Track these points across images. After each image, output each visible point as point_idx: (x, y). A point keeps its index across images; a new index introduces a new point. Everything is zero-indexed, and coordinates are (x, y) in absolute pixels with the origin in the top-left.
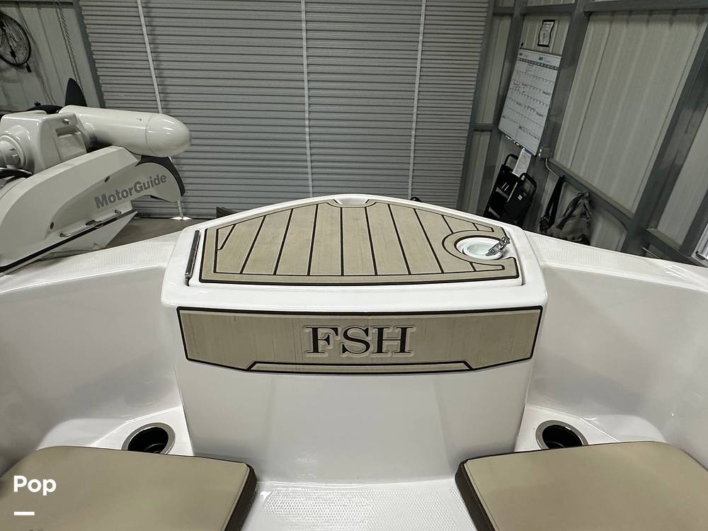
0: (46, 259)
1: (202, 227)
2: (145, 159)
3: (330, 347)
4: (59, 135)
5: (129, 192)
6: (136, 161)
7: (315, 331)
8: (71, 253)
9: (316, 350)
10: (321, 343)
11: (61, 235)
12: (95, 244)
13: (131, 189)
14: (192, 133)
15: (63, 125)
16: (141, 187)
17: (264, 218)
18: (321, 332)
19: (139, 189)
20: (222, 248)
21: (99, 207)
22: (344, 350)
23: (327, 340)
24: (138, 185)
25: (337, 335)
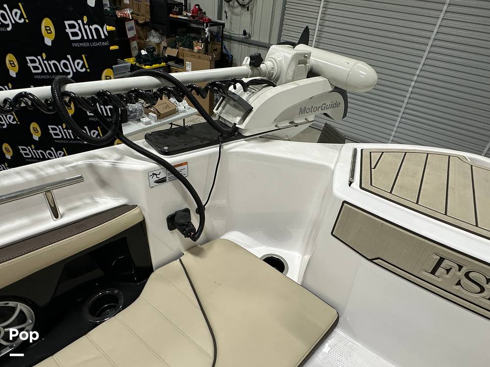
0: (263, 138)
1: (359, 146)
2: (336, 89)
3: (448, 276)
4: (298, 64)
5: (317, 109)
6: (331, 89)
7: (441, 260)
8: (275, 138)
9: (433, 272)
10: (440, 270)
11: (276, 126)
12: (287, 136)
13: (319, 107)
14: (380, 81)
15: (303, 58)
16: (325, 107)
17: (405, 154)
18: (446, 263)
19: (323, 108)
20: (374, 168)
21: (299, 114)
22: (459, 283)
23: (448, 271)
24: (324, 106)
25: (459, 270)
